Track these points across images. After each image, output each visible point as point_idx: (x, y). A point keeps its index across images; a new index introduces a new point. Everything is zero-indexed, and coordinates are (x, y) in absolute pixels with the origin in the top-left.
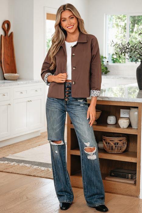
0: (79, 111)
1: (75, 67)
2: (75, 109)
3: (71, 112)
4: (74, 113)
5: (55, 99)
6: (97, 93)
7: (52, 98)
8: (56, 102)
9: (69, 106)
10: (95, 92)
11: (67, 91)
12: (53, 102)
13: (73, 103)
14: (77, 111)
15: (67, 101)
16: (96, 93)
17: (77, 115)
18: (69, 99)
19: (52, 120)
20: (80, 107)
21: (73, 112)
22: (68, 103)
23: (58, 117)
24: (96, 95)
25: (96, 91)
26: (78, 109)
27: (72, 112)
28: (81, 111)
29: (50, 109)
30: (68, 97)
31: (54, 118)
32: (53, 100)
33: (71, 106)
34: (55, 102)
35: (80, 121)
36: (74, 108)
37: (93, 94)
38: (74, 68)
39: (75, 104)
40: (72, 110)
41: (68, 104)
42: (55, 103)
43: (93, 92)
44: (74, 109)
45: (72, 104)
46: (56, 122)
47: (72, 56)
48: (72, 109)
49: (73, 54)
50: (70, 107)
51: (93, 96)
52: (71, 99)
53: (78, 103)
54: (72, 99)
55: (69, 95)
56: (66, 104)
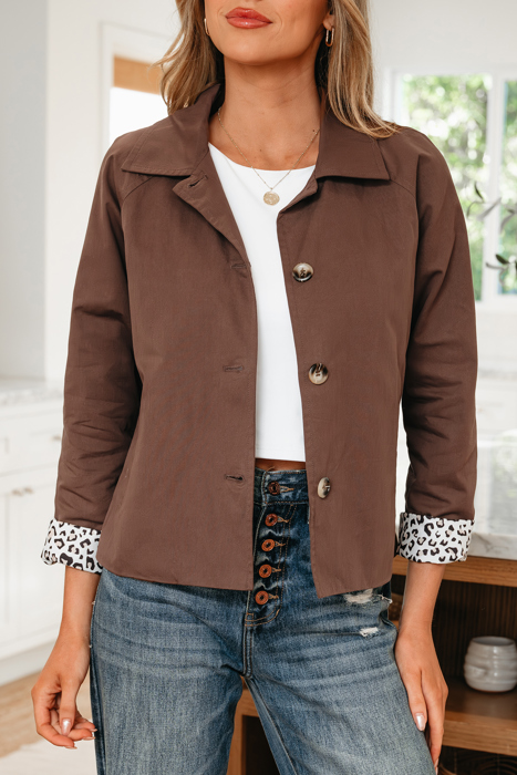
0: (349, 678)
1: (325, 371)
2: (324, 665)
3: (291, 689)
4: (311, 695)
5: (172, 595)
6: (454, 534)
7: (151, 590)
8: (179, 619)
9: (279, 644)
10: (442, 531)
11: (270, 536)
12: (161, 616)
13: (314, 621)
14: (337, 679)
15: (264, 610)
16: (443, 537)
17: (336, 710)
18: (278, 591)
19: (147, 746)
20: (354, 644)
21: (306, 683)
22: (269, 624)
23: (193, 721)
24: (442, 553)
25: (448, 523)
26: (345, 661)
27: (295, 683)
28: (366, 674)
29: (134, 668)
30: (275, 577)
31: (162, 732)
32: (161, 601)
33: (289, 640)
34: (170, 618)
35: (364, 754)
36: (318, 658)
37: (426, 546)
38: (317, 378)
39: (321, 625)
40: (295, 668)
41: (273, 630)
42: (173, 625)
43: (422, 533)
44: (314, 665)
45: (298, 629)
46: (177, 761)
47: (292, 278)
48: (302, 660)
49: (303, 267)
50: (286, 649)
51: (423, 558)
52: (295, 588)
53: (343, 615)
54: (301, 594)
55: (283, 565)
56: (259, 631)
